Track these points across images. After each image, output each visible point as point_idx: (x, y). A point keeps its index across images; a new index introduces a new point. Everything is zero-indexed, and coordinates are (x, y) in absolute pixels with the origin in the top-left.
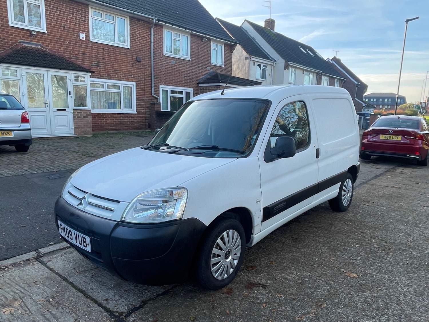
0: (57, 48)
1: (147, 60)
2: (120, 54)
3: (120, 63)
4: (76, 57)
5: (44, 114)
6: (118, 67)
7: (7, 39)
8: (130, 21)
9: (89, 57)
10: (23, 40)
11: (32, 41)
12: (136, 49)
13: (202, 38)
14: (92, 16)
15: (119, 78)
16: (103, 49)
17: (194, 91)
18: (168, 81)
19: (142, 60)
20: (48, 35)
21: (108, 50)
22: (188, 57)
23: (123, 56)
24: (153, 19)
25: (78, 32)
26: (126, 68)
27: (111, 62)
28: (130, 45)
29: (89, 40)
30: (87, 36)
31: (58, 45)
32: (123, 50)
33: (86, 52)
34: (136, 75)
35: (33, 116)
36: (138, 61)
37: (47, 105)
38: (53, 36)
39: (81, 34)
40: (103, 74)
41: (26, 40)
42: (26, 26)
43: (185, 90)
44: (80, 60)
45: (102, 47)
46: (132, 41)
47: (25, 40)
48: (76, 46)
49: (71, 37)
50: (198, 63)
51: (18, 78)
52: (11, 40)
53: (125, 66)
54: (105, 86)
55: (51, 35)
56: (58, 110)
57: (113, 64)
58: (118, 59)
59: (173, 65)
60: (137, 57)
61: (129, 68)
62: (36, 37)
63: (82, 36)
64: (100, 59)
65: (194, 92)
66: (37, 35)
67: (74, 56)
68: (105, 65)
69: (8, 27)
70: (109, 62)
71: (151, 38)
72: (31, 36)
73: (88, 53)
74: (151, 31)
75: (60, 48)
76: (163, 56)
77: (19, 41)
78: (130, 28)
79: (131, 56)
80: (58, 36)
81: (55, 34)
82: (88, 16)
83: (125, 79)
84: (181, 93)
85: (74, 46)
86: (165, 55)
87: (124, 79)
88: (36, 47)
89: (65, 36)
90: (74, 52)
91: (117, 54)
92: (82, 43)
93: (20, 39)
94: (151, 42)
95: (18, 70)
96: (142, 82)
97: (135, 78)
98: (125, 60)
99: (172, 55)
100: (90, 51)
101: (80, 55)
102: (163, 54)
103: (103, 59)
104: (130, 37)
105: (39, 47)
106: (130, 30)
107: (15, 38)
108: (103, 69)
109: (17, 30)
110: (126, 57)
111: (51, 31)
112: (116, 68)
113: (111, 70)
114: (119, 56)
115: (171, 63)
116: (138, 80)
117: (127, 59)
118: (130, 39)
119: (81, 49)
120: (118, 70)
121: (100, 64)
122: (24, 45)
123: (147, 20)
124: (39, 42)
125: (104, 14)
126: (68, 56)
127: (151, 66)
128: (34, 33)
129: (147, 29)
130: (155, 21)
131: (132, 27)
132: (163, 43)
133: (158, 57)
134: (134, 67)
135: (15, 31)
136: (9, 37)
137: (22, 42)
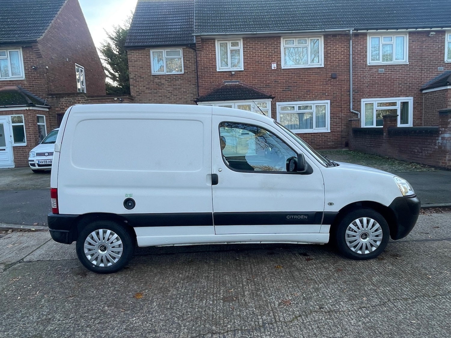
0: (252, 81)
1: (345, 75)
2: (313, 74)
3: (312, 84)
4: (268, 85)
6: (310, 87)
7: (215, 82)
8: (324, 39)
9: (280, 83)
10: (226, 80)
11: (233, 80)
12: (332, 66)
13: (429, 32)
14: (284, 45)
15: (311, 98)
16: (295, 73)
17: (414, 99)
18: (374, 93)
19: (339, 75)
20: (245, 72)
21: (300, 73)
22: (405, 60)
23: (316, 76)
24: (349, 31)
25: (270, 63)
26: (318, 87)
27: (303, 84)
28: (324, 63)
29: (280, 68)
30: (279, 65)
31: (253, 79)
32: (316, 70)
33: (278, 80)
34: (331, 92)
36: (334, 77)
38: (249, 71)
39: (272, 64)
40: (294, 97)
41: (229, 80)
42: (229, 68)
43: (399, 100)
44: (272, 87)
45: (294, 71)
46: (327, 59)
47: (227, 80)
48: (268, 76)
49: (265, 69)
50: (421, 65)
52: (218, 82)
53: (318, 85)
54: (296, 108)
55: (247, 72)
56: (243, 134)
57: (305, 86)
58: (310, 80)
59: (381, 74)
60: (332, 74)
61: (322, 87)
62: (236, 76)
63: (274, 66)
64: (292, 83)
65: (414, 101)
66: (237, 74)
67: (266, 86)
68: (296, 88)
69: (216, 73)
70: (300, 84)
71: (349, 51)
72: (232, 76)
73: (280, 80)
74: (349, 44)
75: (255, 81)
76: (366, 67)
77: (223, 81)
78: (324, 46)
79: (325, 74)
80: (253, 71)
81: (251, 70)
82: (280, 46)
83: (318, 98)
84: (394, 104)
85: (267, 76)
86: (369, 65)
87: (316, 98)
88: (235, 84)
89: (259, 69)
90: (267, 82)
91: (309, 75)
92: (273, 72)
93: (224, 80)
94: (349, 55)
96: (338, 99)
97: (329, 96)
98: (318, 80)
99: (381, 62)
100: (281, 78)
101: (272, 84)
102: (366, 65)
103: (294, 83)
104: (324, 55)
105: (238, 83)
106: (324, 48)
107: (221, 80)
108: (294, 92)
110: (319, 76)
111: (247, 68)
112: (307, 89)
113: (302, 91)
114: (311, 76)
115: (378, 72)
116: (333, 97)
117: (320, 78)
118: (325, 57)
119: (273, 78)
120: (310, 91)
121: (291, 88)
122: (226, 84)
123: (344, 33)
124: (238, 79)
125: (296, 41)
126: (261, 86)
127: (350, 80)
128: (233, 73)
129: (345, 42)
130: (351, 32)
131: (326, 45)
132: (366, 52)
133: (360, 69)
134: (329, 85)
135: (221, 74)
136: (217, 80)
137: (225, 82)
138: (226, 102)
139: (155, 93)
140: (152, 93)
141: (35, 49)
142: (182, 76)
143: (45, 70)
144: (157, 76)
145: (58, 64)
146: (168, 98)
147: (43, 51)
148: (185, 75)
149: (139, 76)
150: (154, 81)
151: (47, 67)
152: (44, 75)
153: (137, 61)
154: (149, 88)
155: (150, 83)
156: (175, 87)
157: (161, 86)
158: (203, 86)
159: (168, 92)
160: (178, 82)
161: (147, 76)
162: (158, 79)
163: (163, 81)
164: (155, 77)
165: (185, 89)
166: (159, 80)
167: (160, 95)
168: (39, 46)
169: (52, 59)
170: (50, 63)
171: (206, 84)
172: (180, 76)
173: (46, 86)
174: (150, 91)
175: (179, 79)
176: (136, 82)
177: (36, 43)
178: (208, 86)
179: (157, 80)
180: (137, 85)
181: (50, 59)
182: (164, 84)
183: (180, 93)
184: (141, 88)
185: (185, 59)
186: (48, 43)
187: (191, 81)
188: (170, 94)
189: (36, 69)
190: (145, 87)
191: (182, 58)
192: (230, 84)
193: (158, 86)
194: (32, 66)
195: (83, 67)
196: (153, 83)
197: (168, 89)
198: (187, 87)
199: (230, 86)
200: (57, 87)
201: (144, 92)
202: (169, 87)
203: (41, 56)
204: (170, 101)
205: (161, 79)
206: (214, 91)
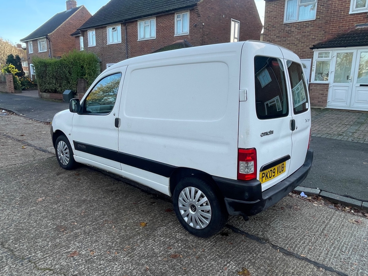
5: (346, 88)
7: (345, 26)
10: (359, 23)
35: (336, 91)
37: (351, 81)
41: (363, 23)
47: (361, 23)
51: (329, 59)
52: (348, 26)
56: (361, 85)
69: (348, 16)
77: (355, 25)
93: (357, 23)
95: (331, 52)
107: (352, 24)
109: (356, 16)
122: (358, 27)
135: (353, 17)
136: (347, 24)
137: (357, 26)
138: (346, 48)
139: (284, 41)
140: (281, 41)
141: (196, 11)
142: (314, 23)
143: (202, 26)
144: (288, 25)
145: (214, 21)
146: (296, 45)
147: (202, 11)
148: (317, 21)
149: (272, 26)
150: (284, 29)
151: (203, 24)
152: (200, 30)
153: (272, 12)
154: (279, 36)
155: (280, 31)
156: (304, 34)
157: (291, 34)
158: (330, 32)
159: (296, 39)
160: (308, 29)
161: (278, 25)
162: (288, 27)
163: (293, 29)
164: (286, 26)
165: (314, 35)
166: (289, 29)
167: (288, 42)
168: (199, 8)
169: (209, 17)
170: (207, 20)
171: (333, 30)
172: (311, 23)
173: (201, 38)
174: (279, 40)
175: (310, 26)
176: (268, 31)
177: (197, 5)
178: (336, 31)
179: (287, 29)
180: (269, 34)
181: (207, 17)
182: (293, 32)
183: (308, 40)
184: (272, 37)
185: (320, 4)
186: (207, 4)
187: (322, 27)
188: (298, 41)
189: (195, 26)
190: (276, 35)
191: (317, 4)
192: (363, 27)
193: (288, 34)
194: (193, 24)
195: (239, 22)
196: (283, 31)
197: (297, 37)
198: (317, 33)
199: (361, 30)
200: (210, 39)
201: (274, 40)
202: (298, 35)
203: (199, 16)
204: (297, 48)
205: (291, 27)
206: (337, 36)
